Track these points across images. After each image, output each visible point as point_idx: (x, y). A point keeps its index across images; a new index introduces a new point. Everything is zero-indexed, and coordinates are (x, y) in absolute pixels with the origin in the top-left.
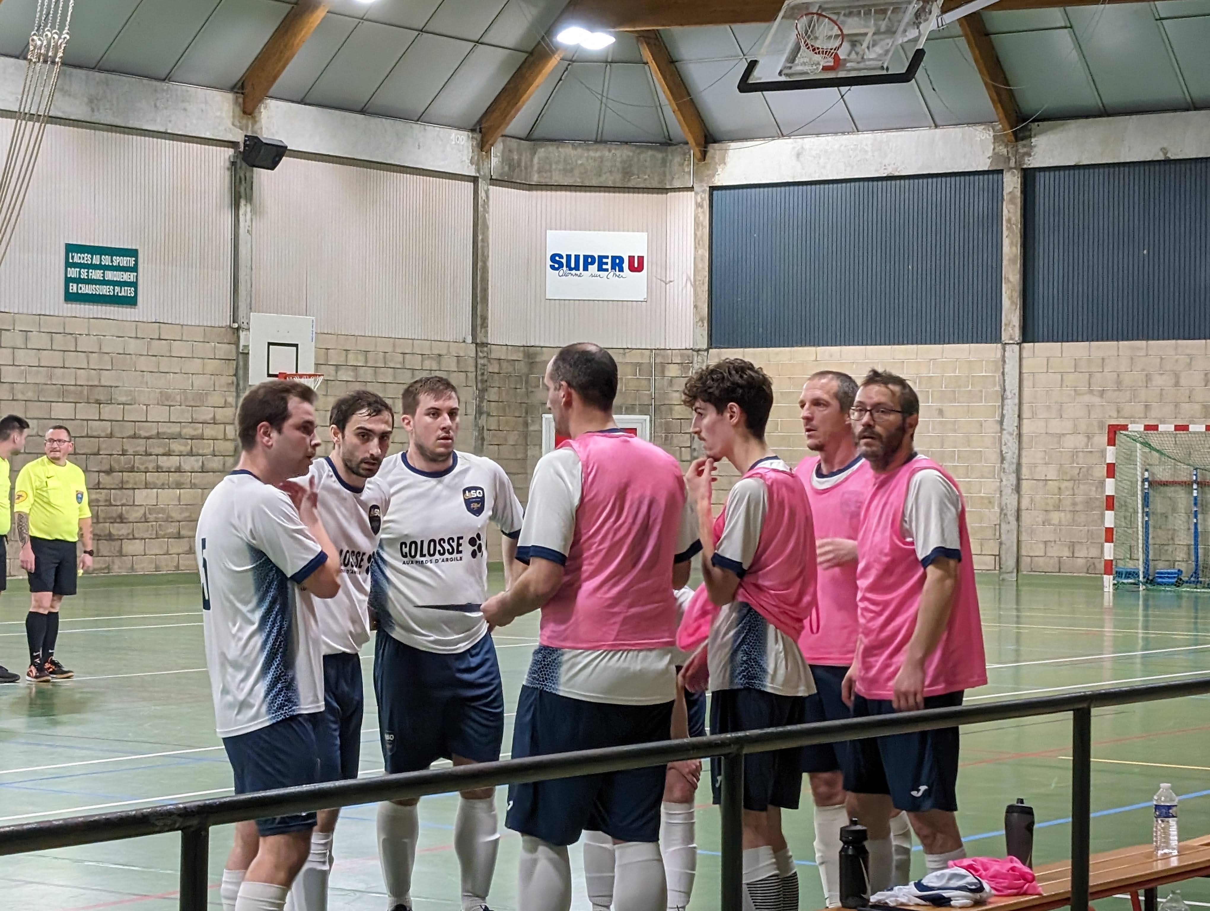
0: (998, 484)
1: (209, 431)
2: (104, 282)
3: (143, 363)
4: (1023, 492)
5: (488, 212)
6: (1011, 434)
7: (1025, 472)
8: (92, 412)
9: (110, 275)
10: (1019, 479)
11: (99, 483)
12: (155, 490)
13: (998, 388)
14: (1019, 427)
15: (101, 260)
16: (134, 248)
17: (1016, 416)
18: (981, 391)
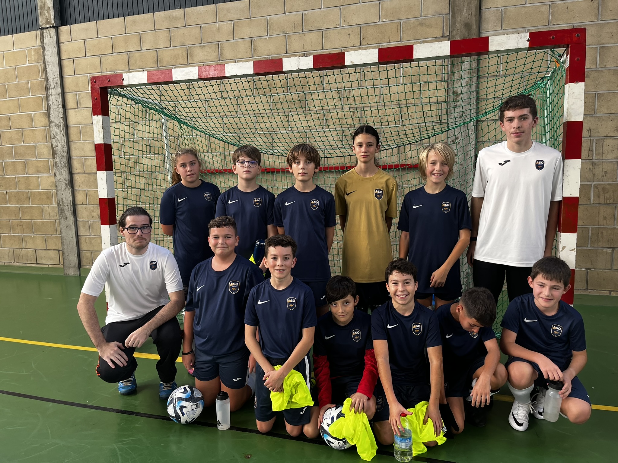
0: (53, 179)
4: (76, 187)
6: (58, 126)
7: (76, 164)
10: (71, 174)
13: (41, 79)
14: (65, 118)
17: (61, 106)
18: (27, 83)
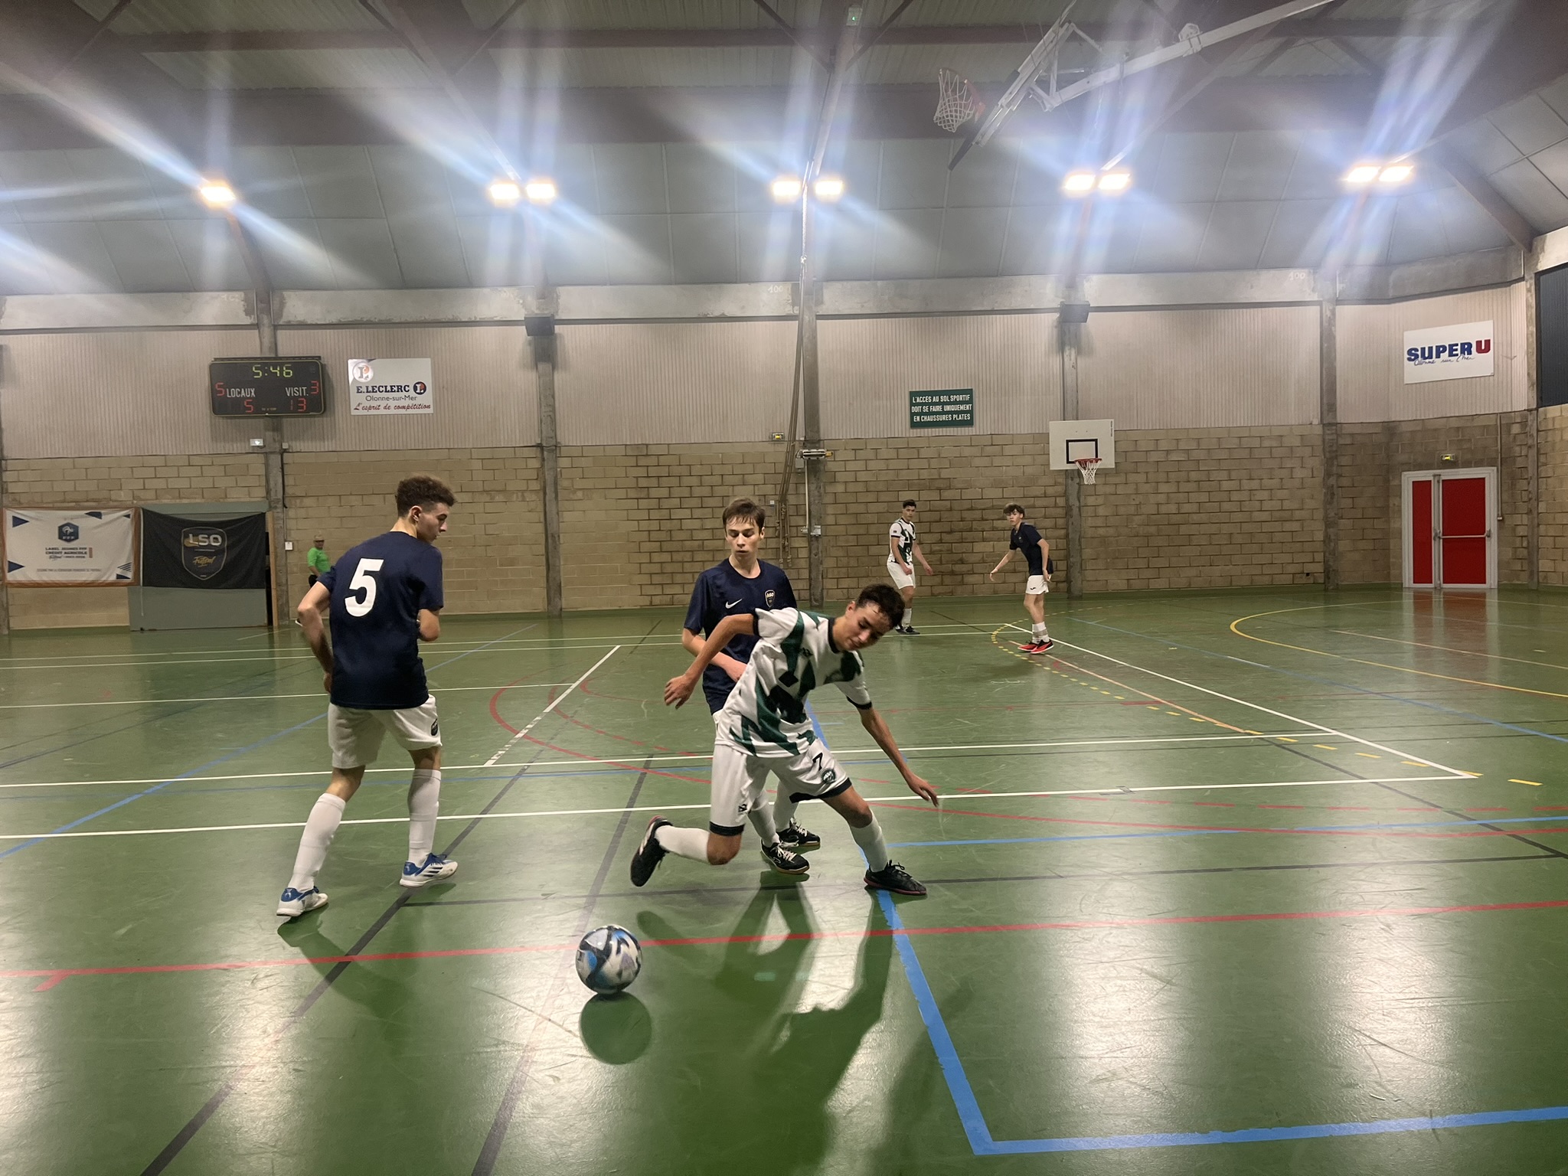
1: (1039, 502)
2: (943, 413)
3: (977, 462)
5: (1335, 326)
8: (935, 495)
9: (948, 408)
11: (941, 539)
12: (991, 543)
15: (940, 399)
16: (970, 388)
